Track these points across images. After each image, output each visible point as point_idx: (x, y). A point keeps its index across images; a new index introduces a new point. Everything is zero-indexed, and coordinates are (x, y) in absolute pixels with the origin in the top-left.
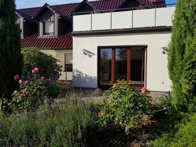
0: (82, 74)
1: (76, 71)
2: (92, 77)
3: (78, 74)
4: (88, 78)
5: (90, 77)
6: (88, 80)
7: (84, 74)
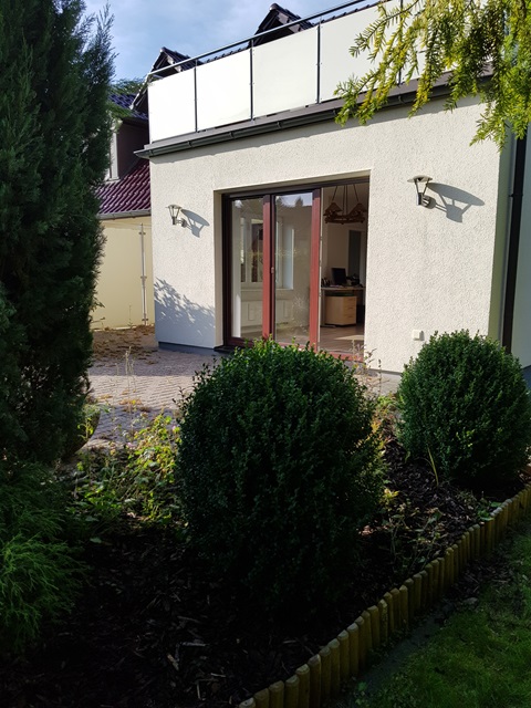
0: (177, 296)
1: (161, 285)
2: (202, 308)
3: (168, 296)
4: (193, 312)
5: (196, 308)
6: (192, 320)
7: (182, 297)
